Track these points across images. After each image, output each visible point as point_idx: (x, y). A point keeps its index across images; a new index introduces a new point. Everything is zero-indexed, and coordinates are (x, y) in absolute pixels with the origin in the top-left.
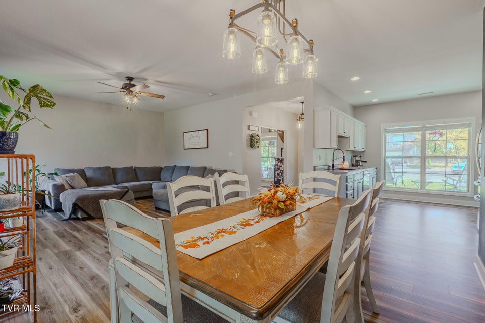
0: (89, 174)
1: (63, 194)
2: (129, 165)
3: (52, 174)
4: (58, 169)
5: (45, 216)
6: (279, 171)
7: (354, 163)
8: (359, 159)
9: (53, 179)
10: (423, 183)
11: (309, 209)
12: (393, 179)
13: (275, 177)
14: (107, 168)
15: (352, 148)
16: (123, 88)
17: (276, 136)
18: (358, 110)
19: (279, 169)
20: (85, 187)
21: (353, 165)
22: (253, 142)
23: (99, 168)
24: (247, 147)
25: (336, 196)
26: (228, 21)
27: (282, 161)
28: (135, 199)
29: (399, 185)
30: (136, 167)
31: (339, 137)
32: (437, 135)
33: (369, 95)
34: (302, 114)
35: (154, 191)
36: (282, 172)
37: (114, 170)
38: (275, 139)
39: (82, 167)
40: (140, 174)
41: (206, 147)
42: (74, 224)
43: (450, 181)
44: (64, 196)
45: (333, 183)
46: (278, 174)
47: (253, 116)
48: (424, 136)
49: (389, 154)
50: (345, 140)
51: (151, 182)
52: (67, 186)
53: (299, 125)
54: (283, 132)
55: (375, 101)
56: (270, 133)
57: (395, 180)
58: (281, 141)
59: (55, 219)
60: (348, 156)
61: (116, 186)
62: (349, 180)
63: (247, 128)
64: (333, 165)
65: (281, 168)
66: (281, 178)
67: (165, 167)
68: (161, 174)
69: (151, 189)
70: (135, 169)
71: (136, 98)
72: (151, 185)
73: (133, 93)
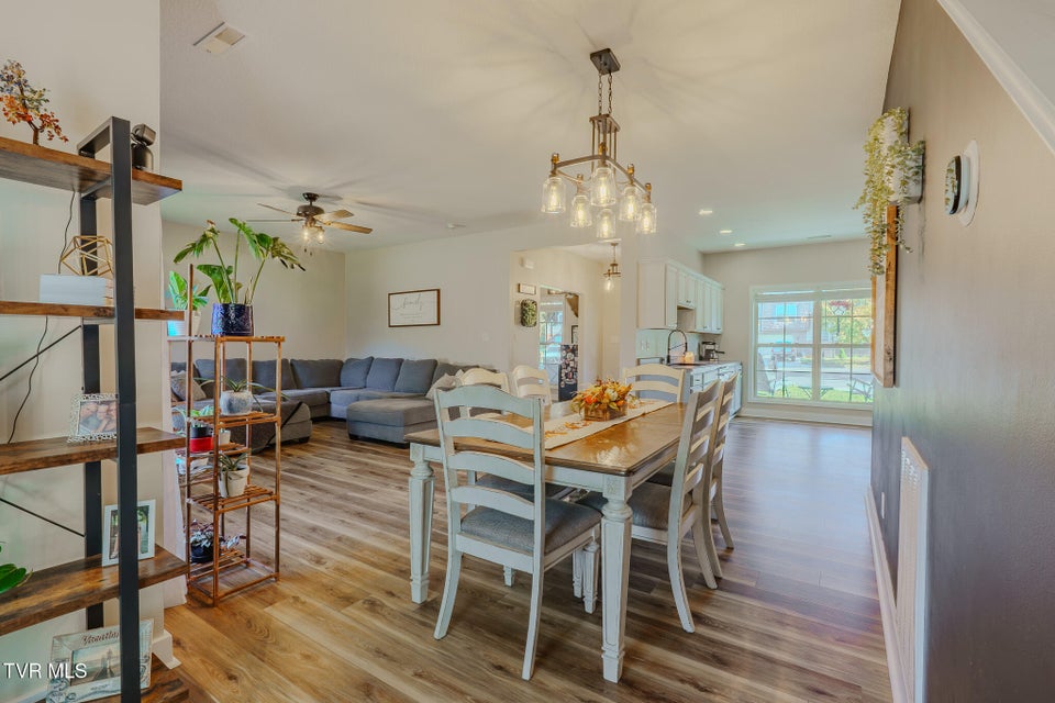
0: (206, 373)
6: (569, 369)
7: (703, 355)
8: (711, 347)
10: (817, 389)
11: (644, 414)
12: (768, 383)
13: (560, 380)
15: (699, 329)
16: (298, 214)
17: (560, 302)
18: (710, 260)
19: (568, 365)
20: (203, 399)
21: (701, 358)
22: (525, 314)
24: (516, 323)
25: (678, 401)
26: (550, 167)
27: (574, 351)
28: (312, 419)
29: (778, 394)
30: (292, 360)
31: (679, 308)
32: (841, 307)
33: (729, 236)
34: (614, 265)
35: (334, 406)
36: (575, 370)
38: (559, 308)
40: (302, 375)
41: (436, 322)
43: (859, 386)
45: (674, 382)
46: (566, 374)
47: (527, 266)
48: (818, 309)
49: (762, 339)
50: (689, 314)
51: (327, 390)
53: (609, 284)
54: (576, 296)
55: (739, 245)
56: (549, 297)
57: (772, 385)
58: (572, 313)
60: (694, 342)
62: (695, 383)
63: (515, 287)
64: (669, 357)
65: (572, 364)
66: (573, 382)
67: (350, 360)
68: (343, 374)
69: (330, 403)
70: (292, 365)
71: (321, 233)
72: (328, 394)
73: (318, 224)
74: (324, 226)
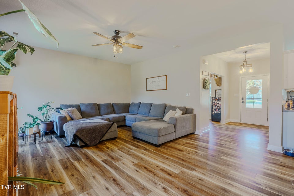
0: (83, 108)
1: (66, 126)
2: (108, 102)
3: (58, 109)
4: (63, 105)
5: (53, 141)
6: (216, 107)
9: (59, 112)
13: (212, 112)
14: (95, 104)
16: (112, 39)
19: (216, 106)
20: (80, 119)
22: (205, 84)
23: (90, 104)
24: (202, 88)
27: (219, 100)
30: (113, 103)
35: (127, 121)
36: (219, 108)
37: (99, 106)
39: (78, 104)
40: (116, 109)
41: (165, 89)
42: (74, 151)
44: (67, 127)
46: (215, 110)
51: (124, 114)
52: (68, 118)
58: (216, 85)
59: (60, 145)
61: (101, 117)
65: (218, 105)
66: (218, 112)
67: (132, 103)
68: (130, 108)
69: (125, 120)
70: (112, 105)
71: (121, 48)
72: (125, 117)
73: (120, 44)
74: (123, 46)
